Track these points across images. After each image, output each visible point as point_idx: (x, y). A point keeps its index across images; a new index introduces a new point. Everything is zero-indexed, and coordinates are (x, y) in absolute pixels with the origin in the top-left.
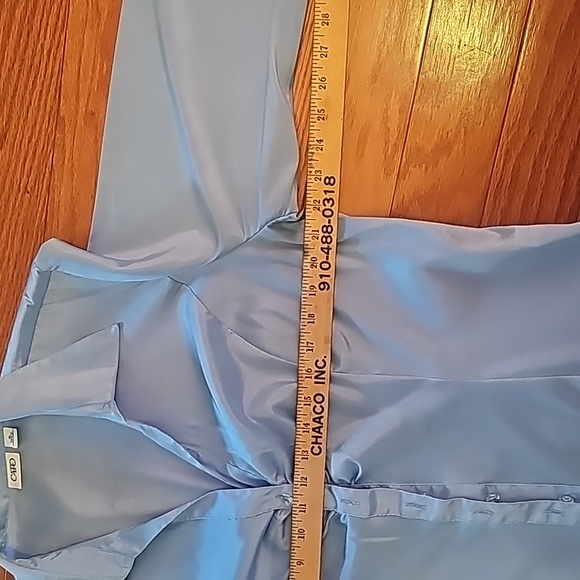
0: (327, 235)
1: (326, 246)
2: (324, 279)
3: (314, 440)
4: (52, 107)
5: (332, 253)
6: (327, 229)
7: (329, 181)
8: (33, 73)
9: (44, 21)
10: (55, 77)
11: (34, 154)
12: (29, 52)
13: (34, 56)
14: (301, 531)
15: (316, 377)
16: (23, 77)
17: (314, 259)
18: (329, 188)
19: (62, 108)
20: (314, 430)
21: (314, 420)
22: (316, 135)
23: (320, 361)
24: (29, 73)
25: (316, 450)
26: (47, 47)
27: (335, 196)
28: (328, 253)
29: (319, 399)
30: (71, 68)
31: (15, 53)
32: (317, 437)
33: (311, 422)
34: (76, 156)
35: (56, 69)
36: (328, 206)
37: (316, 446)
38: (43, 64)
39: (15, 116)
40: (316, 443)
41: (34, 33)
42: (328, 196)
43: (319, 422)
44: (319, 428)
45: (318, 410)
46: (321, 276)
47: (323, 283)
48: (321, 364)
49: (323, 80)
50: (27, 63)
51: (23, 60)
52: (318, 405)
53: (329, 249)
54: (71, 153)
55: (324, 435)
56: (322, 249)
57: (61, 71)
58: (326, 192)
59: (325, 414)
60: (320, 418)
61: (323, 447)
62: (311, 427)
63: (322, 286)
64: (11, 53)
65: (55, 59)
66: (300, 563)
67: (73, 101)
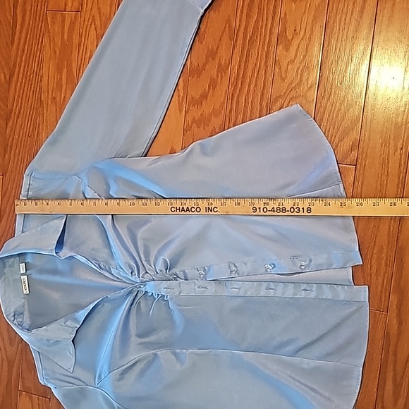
0: (281, 210)
1: (275, 210)
2: (258, 210)
4: (38, 97)
6: (284, 210)
7: (309, 210)
9: (34, 60)
10: (39, 84)
12: (29, 74)
15: (209, 208)
16: (26, 85)
17: (268, 204)
18: (305, 210)
19: (42, 97)
20: (183, 208)
21: (188, 208)
22: (332, 202)
23: (217, 209)
24: (28, 83)
25: (173, 209)
27: (301, 213)
28: (272, 211)
29: (198, 210)
31: (23, 75)
32: (179, 209)
33: (187, 206)
35: (39, 80)
36: (296, 210)
37: (175, 209)
38: (34, 78)
39: (23, 103)
40: (177, 209)
41: (30, 66)
42: (301, 210)
43: (187, 210)
44: (184, 210)
45: (193, 210)
46: (260, 208)
47: (256, 209)
48: (215, 210)
49: (362, 204)
50: (28, 79)
52: (195, 209)
53: (274, 211)
54: (46, 117)
55: (181, 213)
56: (274, 208)
58: (303, 208)
59: (191, 213)
60: (189, 211)
61: (175, 213)
62: (184, 206)
63: (254, 209)
66: (118, 204)
67: (47, 93)
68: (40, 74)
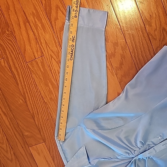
0: (77, 3)
1: (77, 6)
2: (76, 15)
3: (71, 56)
4: (43, 101)
5: (78, 8)
6: (77, 1)
8: (36, 97)
9: (32, 87)
10: (40, 96)
11: (45, 112)
12: (33, 94)
13: (34, 94)
14: (67, 79)
15: (72, 40)
16: (35, 99)
17: (74, 9)
19: (45, 100)
20: (71, 54)
21: (71, 51)
23: (74, 36)
24: (35, 98)
25: (71, 59)
26: (35, 91)
28: (77, 8)
29: (73, 46)
30: (42, 92)
31: (31, 96)
32: (72, 56)
33: (70, 52)
34: (53, 108)
35: (40, 94)
37: (71, 58)
38: (37, 94)
39: (37, 107)
40: (71, 57)
41: (32, 90)
43: (72, 52)
44: (72, 53)
47: (76, 16)
50: (34, 96)
51: (33, 96)
52: (72, 48)
54: (52, 108)
56: (76, 7)
57: (41, 94)
59: (74, 50)
60: (73, 51)
61: (73, 58)
62: (70, 53)
63: (75, 17)
64: (30, 96)
65: (38, 92)
66: (66, 87)
67: (46, 98)
68: (39, 91)
